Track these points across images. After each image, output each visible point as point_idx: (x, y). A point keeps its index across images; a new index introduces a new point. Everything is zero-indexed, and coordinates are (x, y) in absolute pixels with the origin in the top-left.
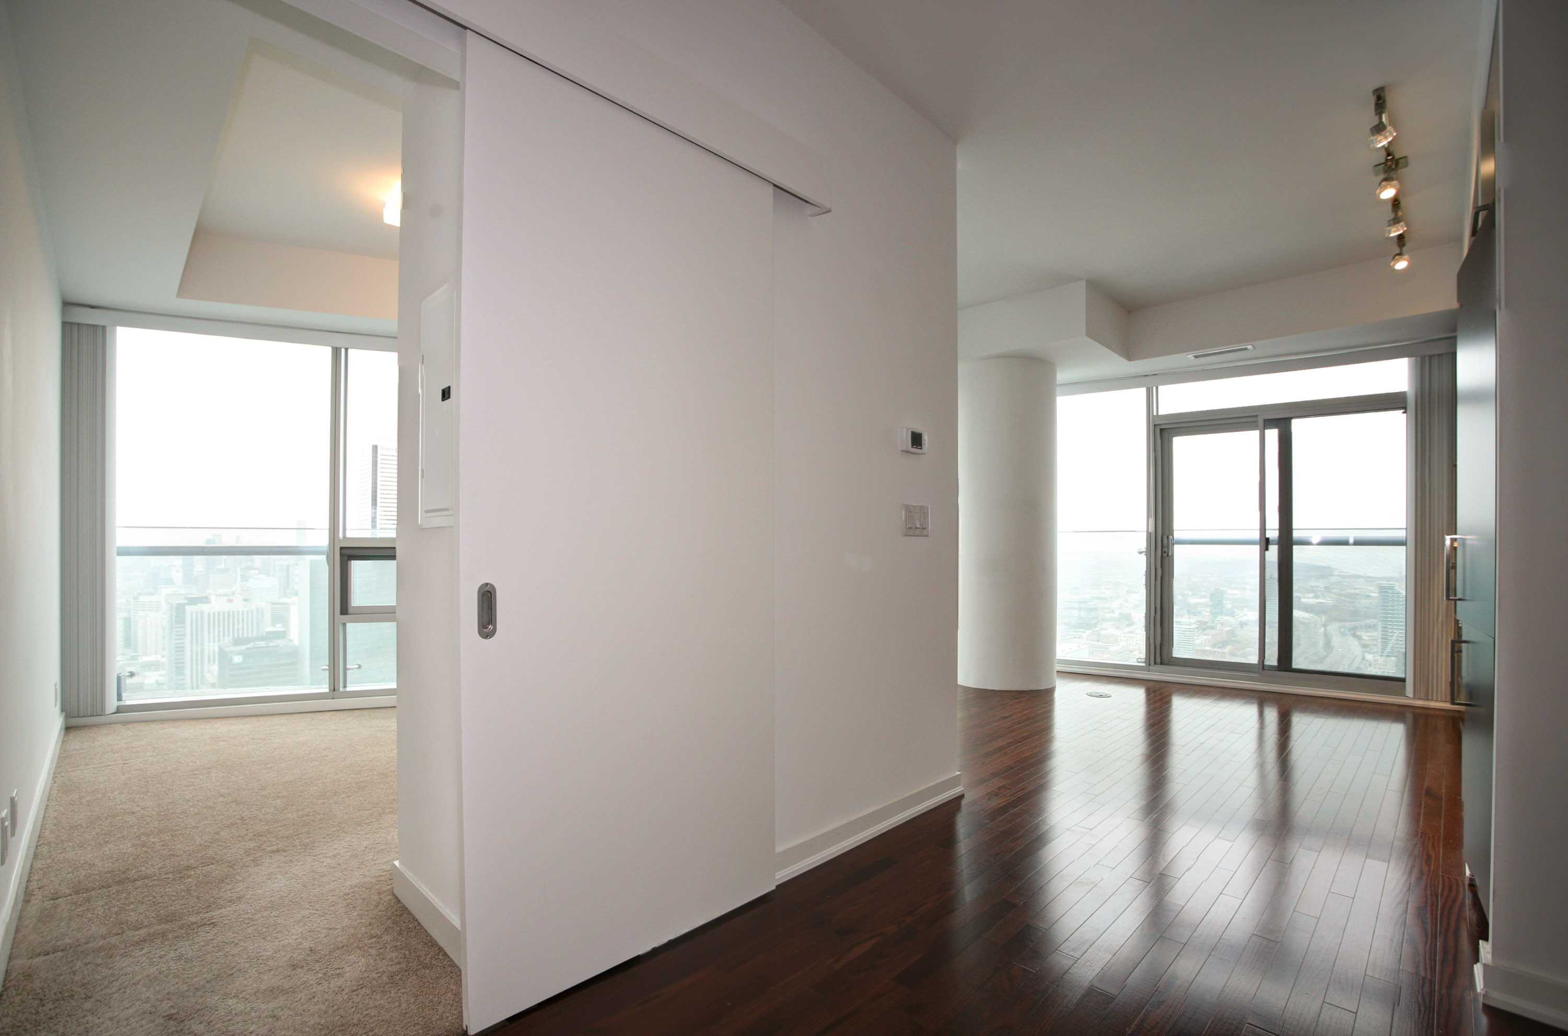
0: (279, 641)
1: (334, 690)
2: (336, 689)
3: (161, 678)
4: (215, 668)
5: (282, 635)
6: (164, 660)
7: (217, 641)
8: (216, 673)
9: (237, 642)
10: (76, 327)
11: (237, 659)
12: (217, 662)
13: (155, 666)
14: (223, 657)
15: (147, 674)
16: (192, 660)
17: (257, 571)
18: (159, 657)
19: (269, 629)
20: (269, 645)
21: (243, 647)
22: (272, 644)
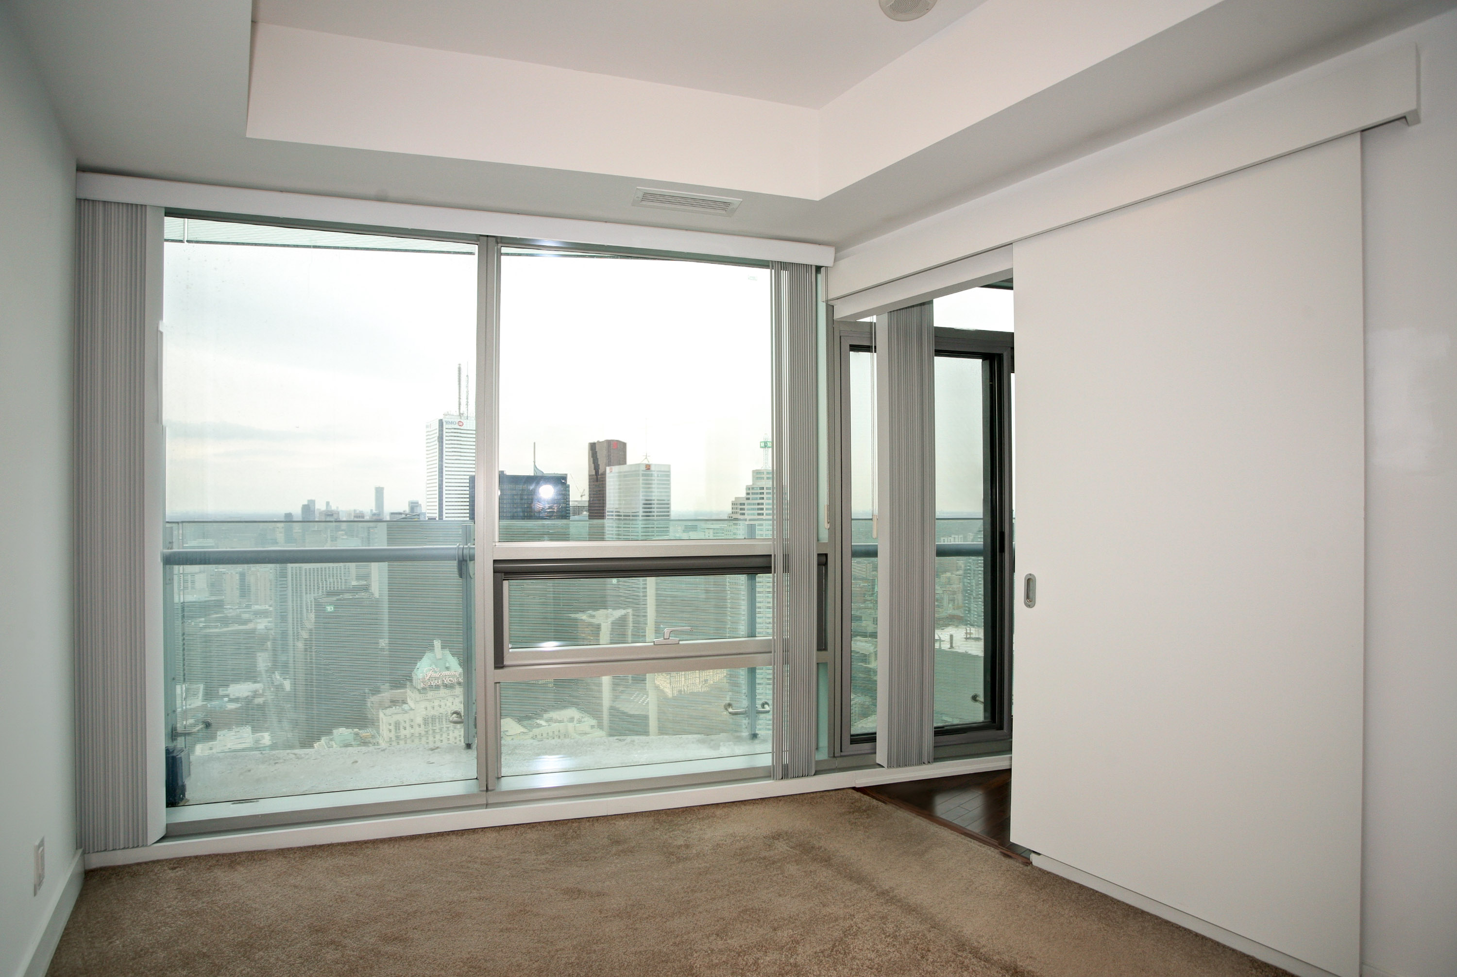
0: (363, 594)
1: (487, 790)
2: (490, 788)
3: (269, 624)
4: (312, 616)
5: (366, 588)
6: (271, 609)
7: (312, 593)
8: (313, 620)
9: (330, 594)
10: (101, 205)
11: (330, 609)
12: (314, 611)
13: (264, 614)
14: (319, 607)
15: (259, 621)
16: (293, 610)
17: (343, 532)
18: (267, 607)
19: (354, 583)
20: (355, 597)
21: (335, 598)
22: (357, 596)
